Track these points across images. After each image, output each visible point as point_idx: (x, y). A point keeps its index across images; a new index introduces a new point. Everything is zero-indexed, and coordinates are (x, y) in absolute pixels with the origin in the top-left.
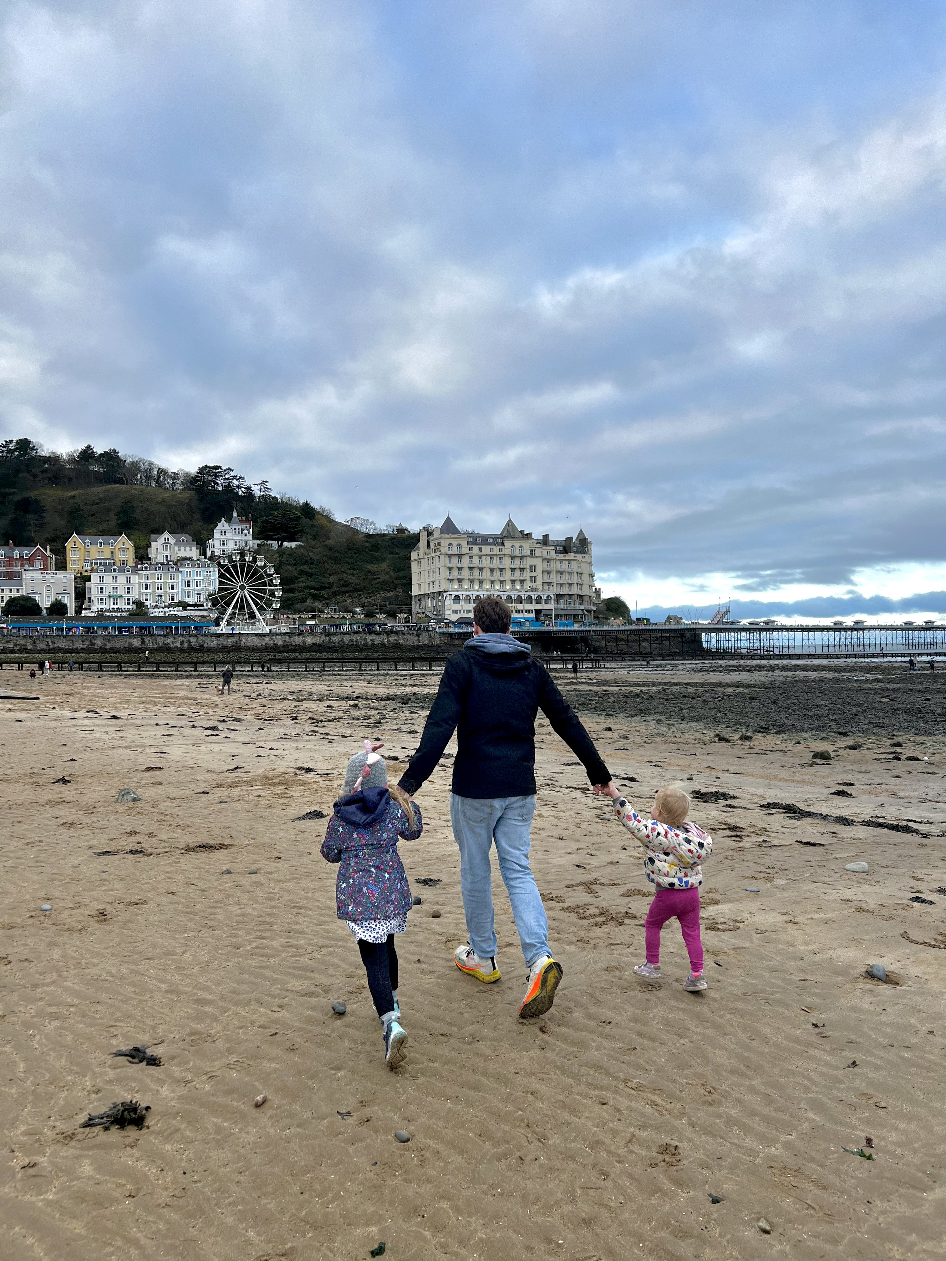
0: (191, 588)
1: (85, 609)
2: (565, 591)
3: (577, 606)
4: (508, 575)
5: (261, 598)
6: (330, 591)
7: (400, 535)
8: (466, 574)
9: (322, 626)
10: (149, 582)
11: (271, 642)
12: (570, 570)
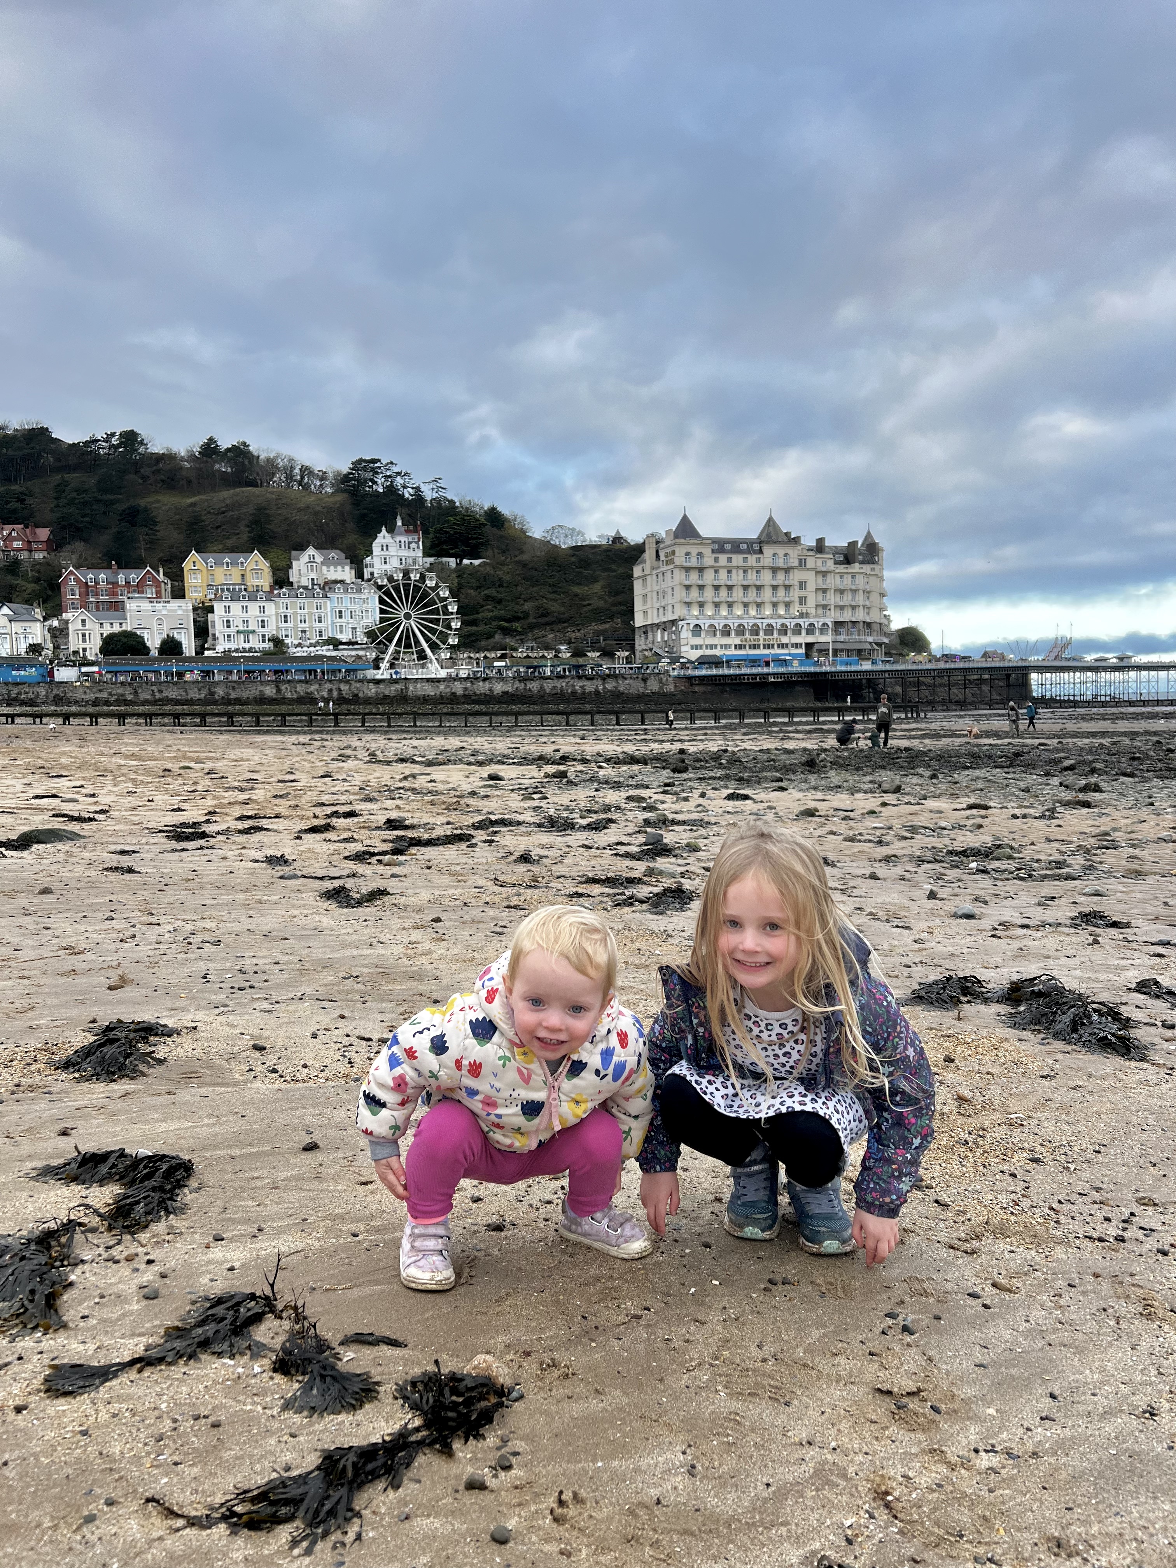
0: (343, 620)
1: (208, 649)
2: (847, 616)
3: (862, 637)
4: (767, 594)
5: (433, 631)
6: (525, 623)
7: (618, 546)
8: (709, 594)
9: (515, 669)
10: (289, 612)
11: (448, 690)
12: (853, 587)
